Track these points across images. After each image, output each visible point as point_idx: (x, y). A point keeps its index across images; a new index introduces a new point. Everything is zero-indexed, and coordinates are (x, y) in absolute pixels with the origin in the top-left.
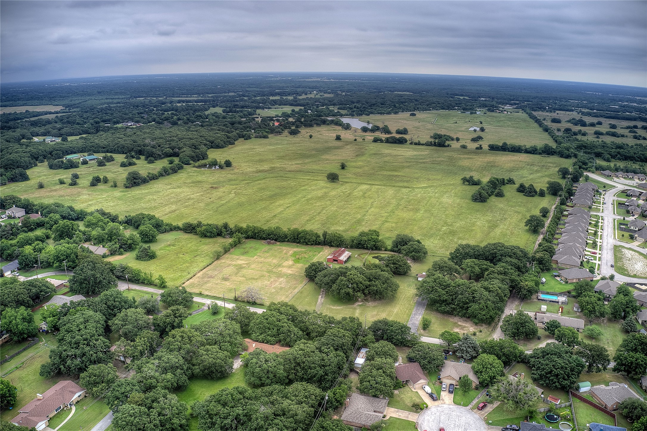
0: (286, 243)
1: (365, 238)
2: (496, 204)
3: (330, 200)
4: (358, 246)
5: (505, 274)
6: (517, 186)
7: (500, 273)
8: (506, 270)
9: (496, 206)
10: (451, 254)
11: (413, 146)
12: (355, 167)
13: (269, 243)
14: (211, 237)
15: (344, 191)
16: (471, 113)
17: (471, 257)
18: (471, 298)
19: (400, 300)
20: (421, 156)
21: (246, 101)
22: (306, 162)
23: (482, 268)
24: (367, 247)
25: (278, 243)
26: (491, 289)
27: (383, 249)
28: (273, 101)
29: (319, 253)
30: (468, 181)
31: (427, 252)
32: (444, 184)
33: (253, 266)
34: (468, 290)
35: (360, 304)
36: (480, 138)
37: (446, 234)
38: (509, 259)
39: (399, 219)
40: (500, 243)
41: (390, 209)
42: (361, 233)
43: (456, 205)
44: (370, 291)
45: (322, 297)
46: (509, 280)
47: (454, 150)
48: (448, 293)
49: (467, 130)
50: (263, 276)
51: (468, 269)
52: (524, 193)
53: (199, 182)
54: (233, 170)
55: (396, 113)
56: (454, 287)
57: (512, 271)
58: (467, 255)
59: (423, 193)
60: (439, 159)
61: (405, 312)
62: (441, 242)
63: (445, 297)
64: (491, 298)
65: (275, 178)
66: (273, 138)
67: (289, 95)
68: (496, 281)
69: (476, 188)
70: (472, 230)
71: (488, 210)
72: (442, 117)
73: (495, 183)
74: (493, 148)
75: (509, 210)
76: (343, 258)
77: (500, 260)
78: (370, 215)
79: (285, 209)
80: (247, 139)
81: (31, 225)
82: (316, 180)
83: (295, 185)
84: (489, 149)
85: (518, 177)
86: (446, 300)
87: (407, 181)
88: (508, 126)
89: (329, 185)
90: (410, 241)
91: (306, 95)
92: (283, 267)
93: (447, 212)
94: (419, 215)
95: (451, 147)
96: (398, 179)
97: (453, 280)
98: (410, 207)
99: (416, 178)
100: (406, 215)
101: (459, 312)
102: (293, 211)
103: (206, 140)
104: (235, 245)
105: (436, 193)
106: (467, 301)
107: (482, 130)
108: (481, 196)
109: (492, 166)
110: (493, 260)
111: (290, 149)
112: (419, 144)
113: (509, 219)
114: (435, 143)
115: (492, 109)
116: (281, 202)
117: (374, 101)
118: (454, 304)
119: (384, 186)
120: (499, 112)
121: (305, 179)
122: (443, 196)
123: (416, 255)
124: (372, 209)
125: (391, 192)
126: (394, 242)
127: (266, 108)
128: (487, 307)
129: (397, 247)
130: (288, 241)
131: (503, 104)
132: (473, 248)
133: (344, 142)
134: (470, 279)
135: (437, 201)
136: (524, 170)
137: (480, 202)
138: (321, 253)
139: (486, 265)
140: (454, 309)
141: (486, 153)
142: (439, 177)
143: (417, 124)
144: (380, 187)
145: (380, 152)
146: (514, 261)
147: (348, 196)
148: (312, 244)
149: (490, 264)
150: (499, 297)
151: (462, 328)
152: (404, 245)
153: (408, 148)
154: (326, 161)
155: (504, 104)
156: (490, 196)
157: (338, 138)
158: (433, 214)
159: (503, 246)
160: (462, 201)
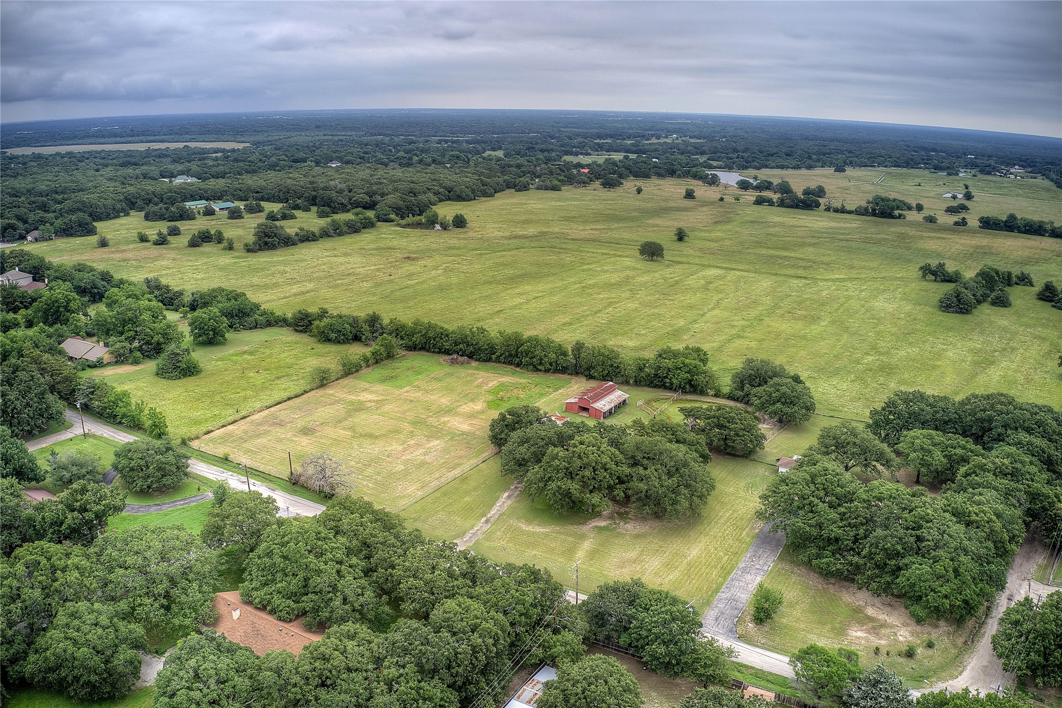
0: (493, 364)
1: (668, 363)
2: (993, 318)
3: (631, 290)
4: (652, 382)
5: (1014, 475)
6: (1038, 288)
7: (1000, 473)
8: (1019, 466)
9: (991, 323)
10: (874, 413)
11: (832, 214)
12: (705, 239)
13: (453, 362)
14: (338, 342)
15: (668, 276)
16: (949, 174)
17: (924, 424)
18: (912, 539)
19: (717, 523)
20: (844, 229)
21: (552, 144)
22: (613, 227)
23: (951, 456)
24: (672, 384)
25: (474, 364)
26: (974, 517)
27: (711, 392)
28: (598, 144)
29: (557, 390)
30: (934, 273)
31: (813, 404)
32: (882, 276)
33: (388, 407)
34: (906, 515)
35: (603, 524)
36: (964, 208)
37: (871, 370)
38: (1024, 437)
39: (769, 333)
40: (1002, 395)
41: (754, 313)
42: (662, 350)
43: (903, 315)
44: (630, 492)
45: (509, 497)
46: (1026, 493)
47: (912, 224)
48: (846, 519)
49: (939, 196)
50: (397, 431)
51: (913, 455)
52: (1053, 304)
53: (391, 248)
54: (465, 233)
55: (809, 167)
56: (864, 501)
57: (1034, 469)
58: (914, 420)
59: (835, 290)
60: (879, 236)
61: (721, 558)
62: (857, 386)
63: (835, 531)
64: (972, 546)
65: (537, 249)
66: (569, 192)
67: (629, 138)
68: (990, 494)
69: (949, 287)
70: (934, 367)
71: (973, 330)
72: (894, 176)
73: (992, 277)
74: (988, 224)
75: (1020, 332)
76: (604, 404)
77: (1000, 439)
78: (706, 323)
79: (528, 301)
80: (519, 190)
81: (15, 301)
82: (620, 256)
83: (572, 262)
84: (980, 227)
85: (1038, 275)
86: (837, 540)
87: (805, 268)
88: (1017, 195)
89: (642, 264)
90: (776, 375)
91: (659, 139)
92: (457, 414)
93: (882, 327)
94: (816, 329)
95: (904, 218)
96: (786, 263)
97: (866, 481)
98: (799, 312)
99: (826, 264)
100: (785, 327)
101: (872, 578)
102: (543, 306)
103: (440, 185)
104: (377, 360)
105: (861, 291)
106: (899, 547)
107: (968, 196)
108: (959, 301)
109: (985, 253)
110: (982, 436)
111: (593, 207)
112: (842, 211)
113: (1021, 351)
114: (874, 210)
115: (987, 170)
116: (528, 288)
117: (775, 150)
118: (859, 554)
119: (755, 272)
120: (1001, 176)
121: (597, 253)
122: (876, 297)
123: (788, 410)
124: (716, 312)
125: (766, 283)
126: (736, 376)
127: (582, 154)
128: (956, 571)
129: (742, 389)
130: (498, 361)
131: (1008, 165)
132: (933, 403)
133: (698, 201)
134: (918, 482)
135: (863, 306)
136: (1051, 264)
137: (957, 312)
138: (560, 391)
139: (964, 448)
140: (857, 566)
141: (974, 232)
142: (874, 264)
143: (846, 183)
144: (745, 274)
145: (764, 220)
146: (1039, 442)
147: (672, 286)
148: (547, 371)
149: (973, 447)
150: (995, 542)
151: (876, 627)
152: (760, 385)
153: (821, 216)
154: (653, 227)
155: (1010, 164)
156: (979, 302)
157: (690, 195)
158: (848, 328)
159: (1010, 403)
160: (918, 308)
